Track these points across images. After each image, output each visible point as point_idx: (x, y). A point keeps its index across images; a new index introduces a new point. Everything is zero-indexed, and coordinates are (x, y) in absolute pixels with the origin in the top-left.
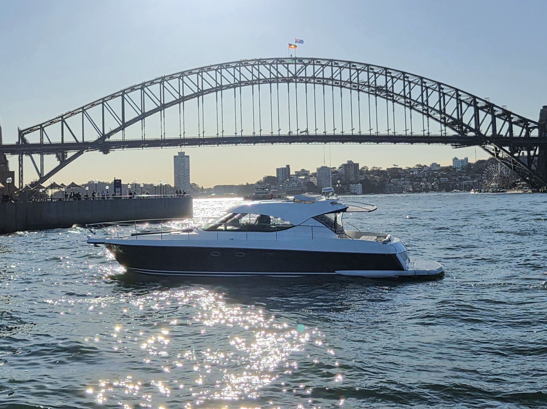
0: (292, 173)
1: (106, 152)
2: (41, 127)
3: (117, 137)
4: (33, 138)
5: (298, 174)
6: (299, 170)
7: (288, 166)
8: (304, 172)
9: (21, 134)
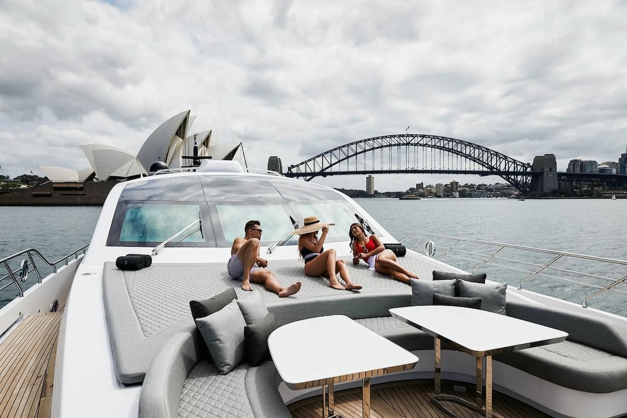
0: (424, 186)
1: (325, 176)
2: (297, 166)
3: (328, 170)
4: (294, 170)
5: (427, 187)
6: (428, 185)
7: (422, 183)
8: (430, 186)
9: (289, 169)
